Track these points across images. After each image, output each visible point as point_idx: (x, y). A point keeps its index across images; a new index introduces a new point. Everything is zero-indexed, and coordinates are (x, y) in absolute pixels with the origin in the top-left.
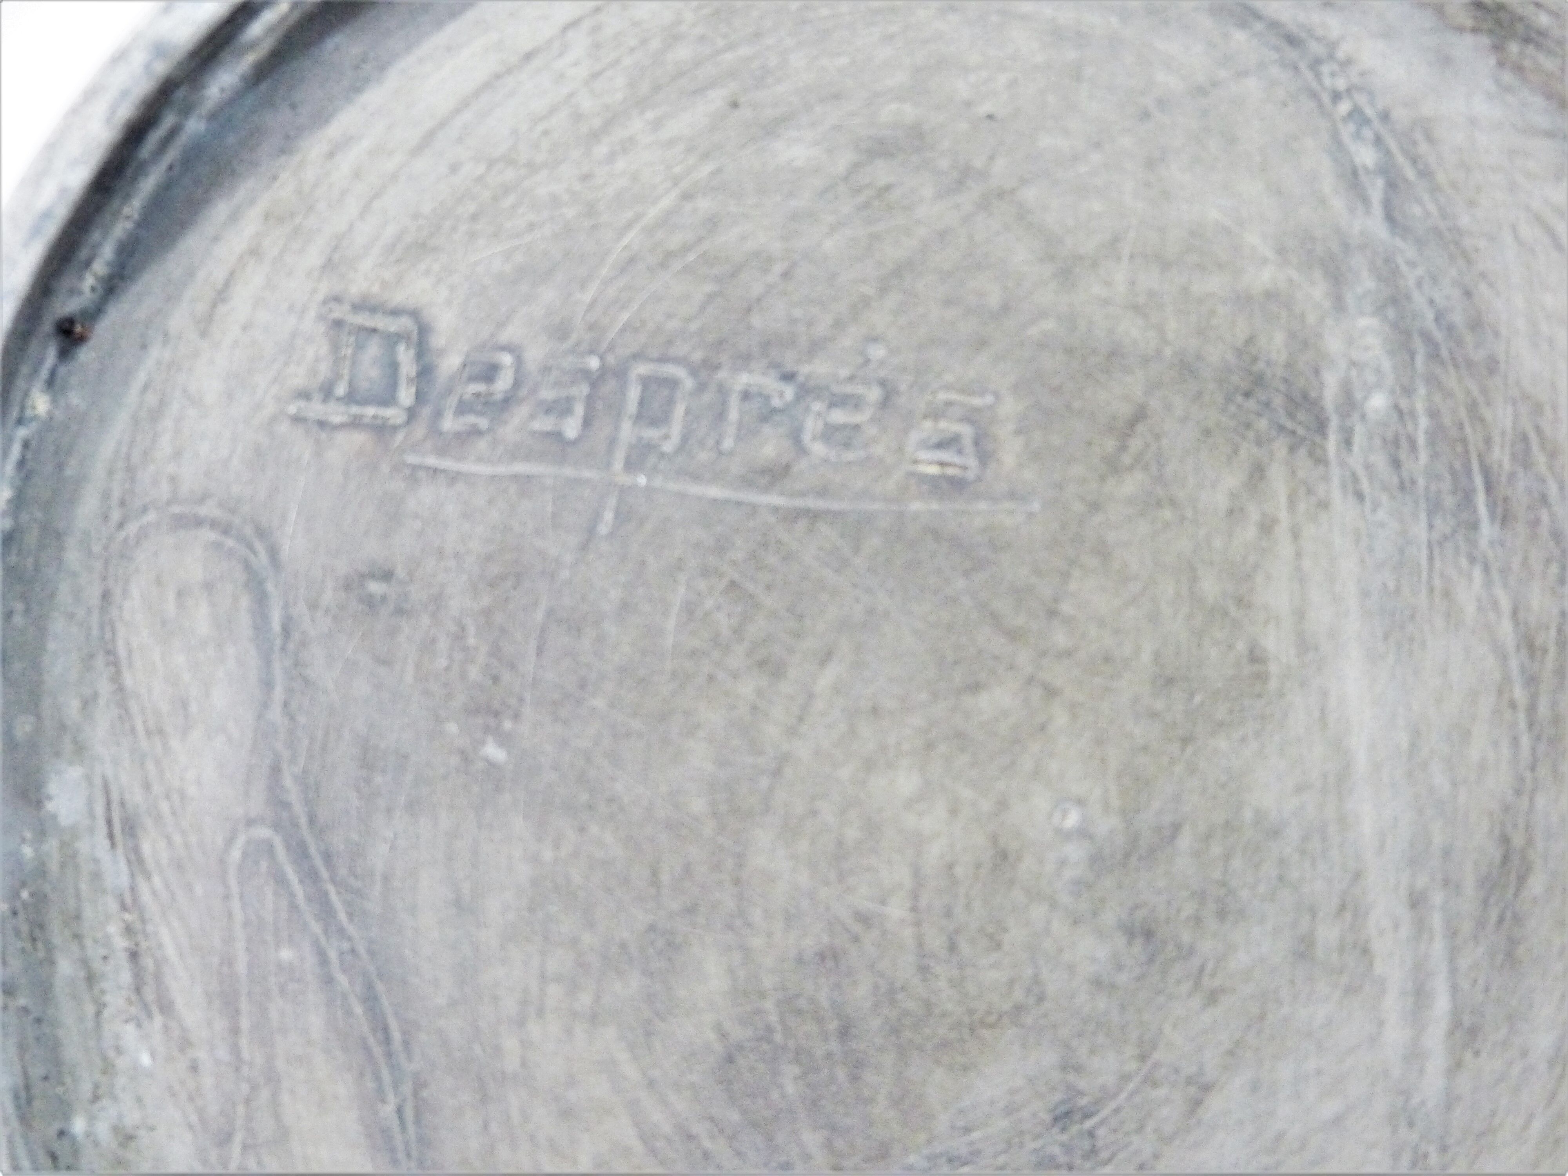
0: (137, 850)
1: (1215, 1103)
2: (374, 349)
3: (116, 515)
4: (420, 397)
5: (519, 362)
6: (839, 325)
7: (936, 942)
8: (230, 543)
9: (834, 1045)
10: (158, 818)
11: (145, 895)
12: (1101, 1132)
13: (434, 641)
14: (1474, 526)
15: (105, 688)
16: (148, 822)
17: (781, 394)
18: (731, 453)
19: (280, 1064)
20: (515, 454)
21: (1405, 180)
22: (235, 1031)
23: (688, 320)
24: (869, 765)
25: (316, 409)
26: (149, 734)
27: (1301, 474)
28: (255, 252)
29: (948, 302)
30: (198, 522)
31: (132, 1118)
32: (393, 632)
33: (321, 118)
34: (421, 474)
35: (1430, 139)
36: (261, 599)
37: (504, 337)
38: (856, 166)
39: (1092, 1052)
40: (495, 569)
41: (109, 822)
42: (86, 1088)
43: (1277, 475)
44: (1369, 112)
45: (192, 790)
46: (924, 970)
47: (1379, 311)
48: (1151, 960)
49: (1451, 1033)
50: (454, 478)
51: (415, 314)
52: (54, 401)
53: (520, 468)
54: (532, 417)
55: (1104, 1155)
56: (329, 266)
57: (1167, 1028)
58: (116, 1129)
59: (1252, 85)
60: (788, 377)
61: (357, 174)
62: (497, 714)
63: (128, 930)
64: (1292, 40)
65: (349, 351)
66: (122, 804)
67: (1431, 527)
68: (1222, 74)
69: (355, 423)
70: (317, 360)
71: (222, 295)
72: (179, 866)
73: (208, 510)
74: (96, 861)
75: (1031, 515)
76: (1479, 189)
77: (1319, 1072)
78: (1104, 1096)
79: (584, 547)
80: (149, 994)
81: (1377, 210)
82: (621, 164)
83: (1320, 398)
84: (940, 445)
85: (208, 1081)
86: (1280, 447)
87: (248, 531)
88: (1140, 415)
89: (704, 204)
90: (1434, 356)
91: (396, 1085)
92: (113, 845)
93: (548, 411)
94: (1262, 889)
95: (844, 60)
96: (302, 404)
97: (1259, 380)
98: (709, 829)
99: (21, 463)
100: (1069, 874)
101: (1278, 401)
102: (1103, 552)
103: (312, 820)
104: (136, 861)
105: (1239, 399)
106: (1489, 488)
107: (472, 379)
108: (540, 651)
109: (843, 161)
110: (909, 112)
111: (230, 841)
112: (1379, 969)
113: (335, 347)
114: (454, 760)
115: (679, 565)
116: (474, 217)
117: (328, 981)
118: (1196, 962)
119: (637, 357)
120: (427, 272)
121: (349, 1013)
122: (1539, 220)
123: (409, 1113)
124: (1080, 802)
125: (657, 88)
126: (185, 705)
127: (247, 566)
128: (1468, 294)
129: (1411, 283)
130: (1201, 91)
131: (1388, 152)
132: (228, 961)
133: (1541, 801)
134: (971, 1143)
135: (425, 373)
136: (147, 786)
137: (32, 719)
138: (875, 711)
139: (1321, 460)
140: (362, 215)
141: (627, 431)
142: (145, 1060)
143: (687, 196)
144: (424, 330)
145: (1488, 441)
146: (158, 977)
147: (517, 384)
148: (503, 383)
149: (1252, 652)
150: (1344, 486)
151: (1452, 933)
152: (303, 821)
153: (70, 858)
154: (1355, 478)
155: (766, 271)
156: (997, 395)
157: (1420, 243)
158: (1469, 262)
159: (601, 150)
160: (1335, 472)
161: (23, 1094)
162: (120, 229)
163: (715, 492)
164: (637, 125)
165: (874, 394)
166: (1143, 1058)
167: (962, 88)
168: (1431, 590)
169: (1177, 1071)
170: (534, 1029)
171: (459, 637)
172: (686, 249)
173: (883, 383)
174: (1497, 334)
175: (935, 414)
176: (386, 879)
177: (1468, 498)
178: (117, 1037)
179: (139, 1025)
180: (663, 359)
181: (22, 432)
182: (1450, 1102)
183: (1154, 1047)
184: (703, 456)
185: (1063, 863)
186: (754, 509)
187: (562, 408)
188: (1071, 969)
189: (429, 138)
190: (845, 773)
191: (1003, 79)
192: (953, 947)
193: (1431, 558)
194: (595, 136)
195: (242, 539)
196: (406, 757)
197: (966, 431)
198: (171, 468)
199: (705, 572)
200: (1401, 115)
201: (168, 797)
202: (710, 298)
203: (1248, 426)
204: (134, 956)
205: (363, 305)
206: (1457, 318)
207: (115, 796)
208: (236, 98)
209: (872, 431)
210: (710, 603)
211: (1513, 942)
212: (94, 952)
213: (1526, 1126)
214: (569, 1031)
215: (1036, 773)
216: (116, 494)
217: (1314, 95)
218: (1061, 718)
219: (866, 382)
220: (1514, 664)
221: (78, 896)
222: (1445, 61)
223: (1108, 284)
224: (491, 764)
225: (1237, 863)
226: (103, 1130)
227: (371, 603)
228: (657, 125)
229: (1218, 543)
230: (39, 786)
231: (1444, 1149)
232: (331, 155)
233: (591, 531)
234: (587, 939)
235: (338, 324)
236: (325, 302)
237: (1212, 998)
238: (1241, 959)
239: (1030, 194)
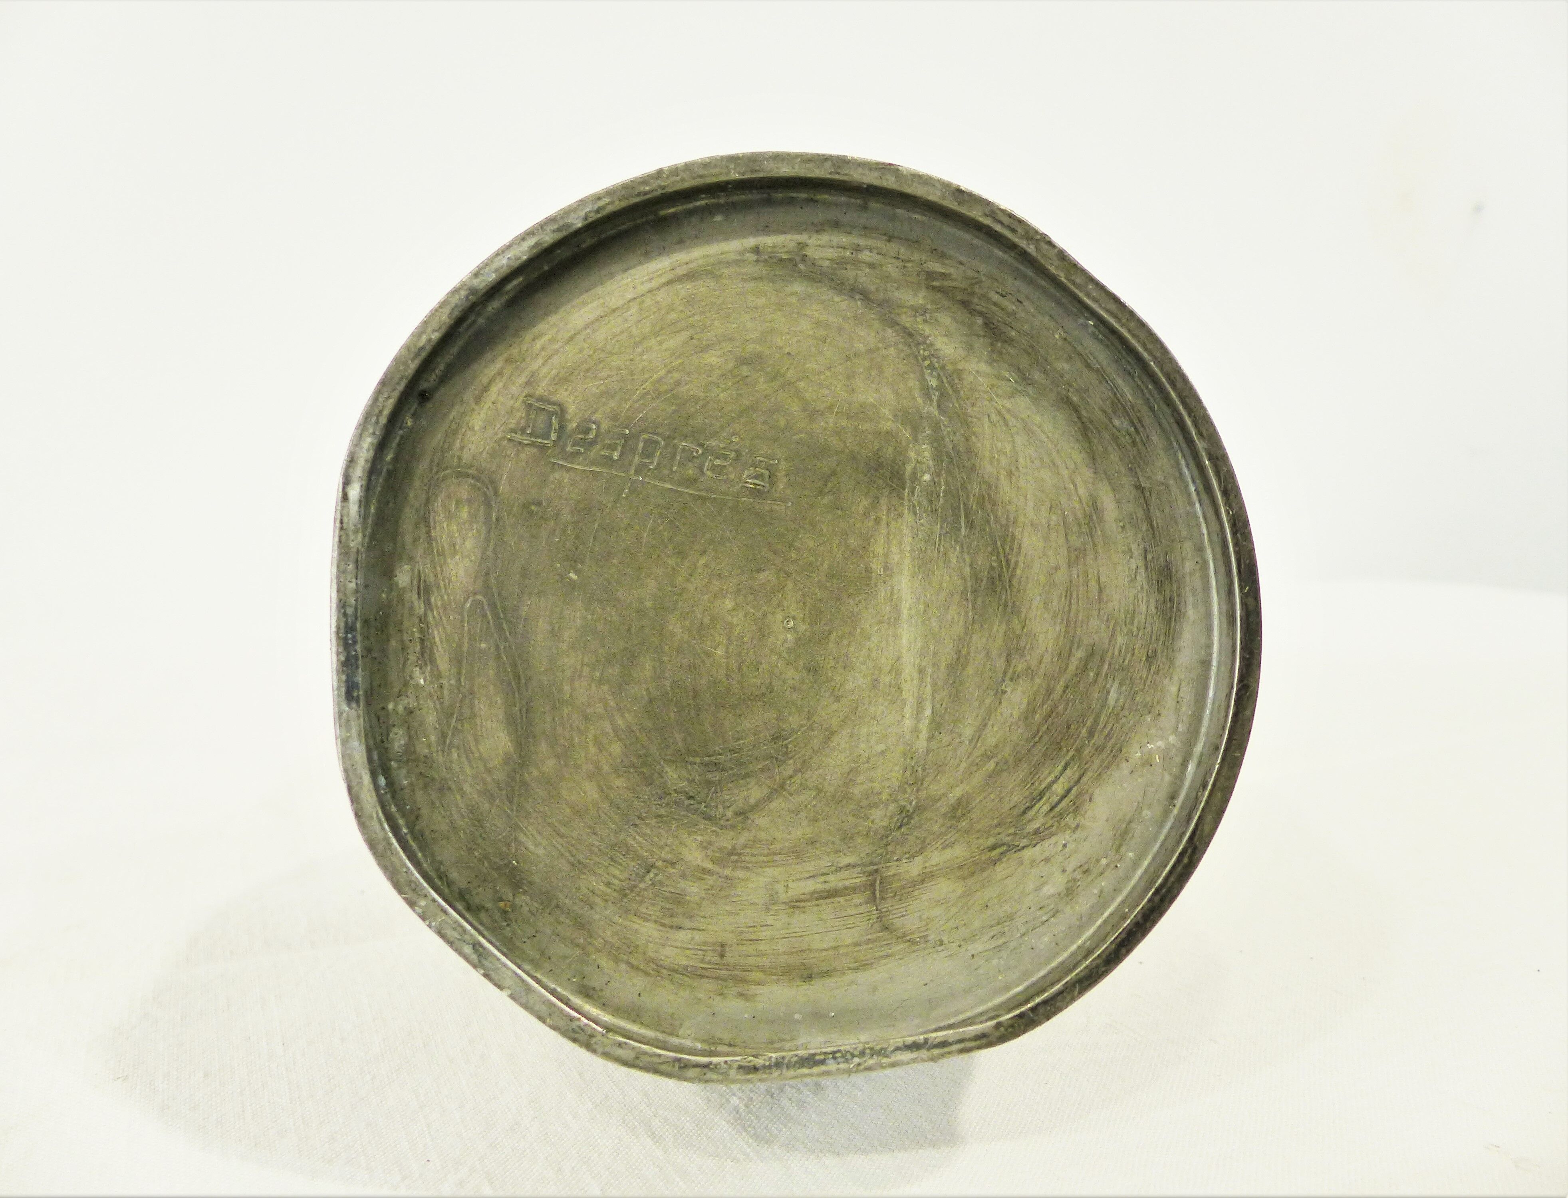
0: (429, 600)
1: (836, 740)
2: (542, 417)
3: (435, 469)
4: (559, 437)
5: (598, 427)
6: (722, 427)
7: (734, 665)
8: (479, 484)
9: (691, 702)
10: (438, 587)
11: (430, 618)
12: (790, 746)
13: (554, 531)
14: (959, 530)
15: (423, 536)
16: (435, 589)
17: (697, 452)
18: (676, 471)
19: (476, 689)
20: (592, 464)
21: (948, 393)
22: (459, 673)
23: (664, 420)
24: (715, 596)
25: (518, 437)
26: (439, 554)
27: (893, 503)
28: (500, 373)
29: (764, 423)
30: (467, 476)
31: (413, 704)
32: (538, 526)
33: (532, 325)
34: (556, 467)
35: (960, 379)
36: (489, 507)
37: (593, 418)
38: (735, 367)
39: (790, 714)
40: (581, 506)
41: (419, 587)
42: (396, 690)
43: (884, 501)
44: (936, 365)
45: (453, 579)
46: (728, 676)
47: (931, 443)
48: (815, 681)
49: (931, 723)
50: (569, 470)
51: (560, 405)
52: (415, 422)
53: (594, 468)
54: (601, 450)
55: (790, 755)
56: (528, 383)
57: (819, 708)
58: (405, 708)
59: (892, 351)
60: (701, 445)
61: (543, 349)
62: (575, 561)
63: (421, 630)
64: (910, 335)
65: (533, 416)
66: (425, 581)
67: (942, 527)
68: (881, 345)
69: (533, 445)
70: (521, 418)
71: (486, 389)
72: (444, 608)
73: (471, 471)
74: (412, 602)
75: (787, 507)
76: (976, 399)
77: (876, 733)
78: (793, 731)
79: (616, 502)
80: (426, 656)
81: (935, 404)
82: (645, 357)
83: (904, 474)
84: (756, 477)
85: (446, 692)
86: (886, 492)
87: (487, 482)
88: (834, 473)
89: (676, 375)
90: (951, 462)
91: (520, 699)
92: (419, 598)
93: (607, 448)
94: (861, 659)
95: (735, 325)
96: (513, 435)
97: (880, 465)
98: (652, 614)
99: (399, 444)
100: (786, 645)
101: (888, 474)
102: (813, 525)
103: (499, 594)
104: (428, 603)
105: (872, 471)
106: (966, 516)
107: (580, 433)
108: (595, 538)
109: (730, 365)
110: (758, 348)
111: (466, 600)
112: (905, 695)
113: (528, 414)
114: (557, 577)
115: (651, 512)
116: (588, 370)
117: (499, 657)
118: (833, 683)
119: (643, 431)
120: (567, 390)
121: (506, 671)
122: (999, 413)
123: (524, 710)
124: (794, 618)
125: (662, 329)
126: (454, 546)
127: (485, 493)
128: (967, 440)
129: (945, 433)
130: (870, 351)
131: (942, 382)
132: (460, 645)
133: (974, 638)
134: (739, 745)
135: (562, 428)
136: (436, 576)
137: (391, 544)
138: (720, 575)
139: (902, 498)
140: (543, 365)
141: (637, 459)
142: (422, 682)
143: (669, 372)
144: (563, 411)
145: (968, 497)
146: (431, 649)
147: (597, 436)
148: (592, 435)
149: (866, 568)
150: (909, 509)
151: (934, 684)
152: (496, 595)
153: (401, 599)
154: (914, 506)
155: (696, 404)
156: (779, 460)
157: (951, 418)
158: (969, 427)
159: (639, 350)
160: (906, 503)
161: (369, 692)
162: (448, 358)
163: (669, 486)
164: (653, 342)
165: (733, 454)
166: (808, 719)
167: (779, 341)
168: (939, 552)
169: (821, 725)
170: (577, 684)
171: (564, 531)
172: (666, 392)
173: (736, 451)
174: (976, 456)
175: (755, 466)
176: (526, 620)
177: (958, 517)
178: (412, 671)
179: (421, 669)
180: (654, 434)
181: (401, 432)
182: (928, 751)
183: (813, 715)
184: (666, 472)
185: (785, 640)
186: (681, 494)
187: (613, 448)
188: (784, 682)
189: (571, 339)
190: (706, 598)
191: (795, 339)
192: (740, 668)
193: (940, 540)
194: (637, 345)
195: (483, 483)
196: (539, 574)
197: (766, 472)
198: (459, 453)
199: (661, 516)
200: (950, 367)
201: (444, 580)
202: (674, 412)
203: (874, 482)
204: (422, 641)
205: (540, 399)
206: (961, 449)
207: (422, 578)
208: (499, 312)
209: (731, 469)
210: (661, 528)
211: (957, 692)
212: (406, 638)
213: (959, 765)
214: (590, 686)
215: (779, 605)
216: (436, 461)
217: (916, 357)
218: (790, 585)
219: (730, 450)
220: (969, 584)
221: (402, 616)
222: (970, 348)
223: (827, 422)
224: (571, 579)
225: (852, 649)
226: (400, 708)
227: (532, 514)
228: (661, 343)
229: (857, 526)
230: (392, 571)
231: (924, 770)
232: (534, 340)
233: (620, 495)
234: (601, 651)
235: (530, 405)
236: (526, 396)
237: (838, 699)
238: (850, 685)
239: (801, 385)
